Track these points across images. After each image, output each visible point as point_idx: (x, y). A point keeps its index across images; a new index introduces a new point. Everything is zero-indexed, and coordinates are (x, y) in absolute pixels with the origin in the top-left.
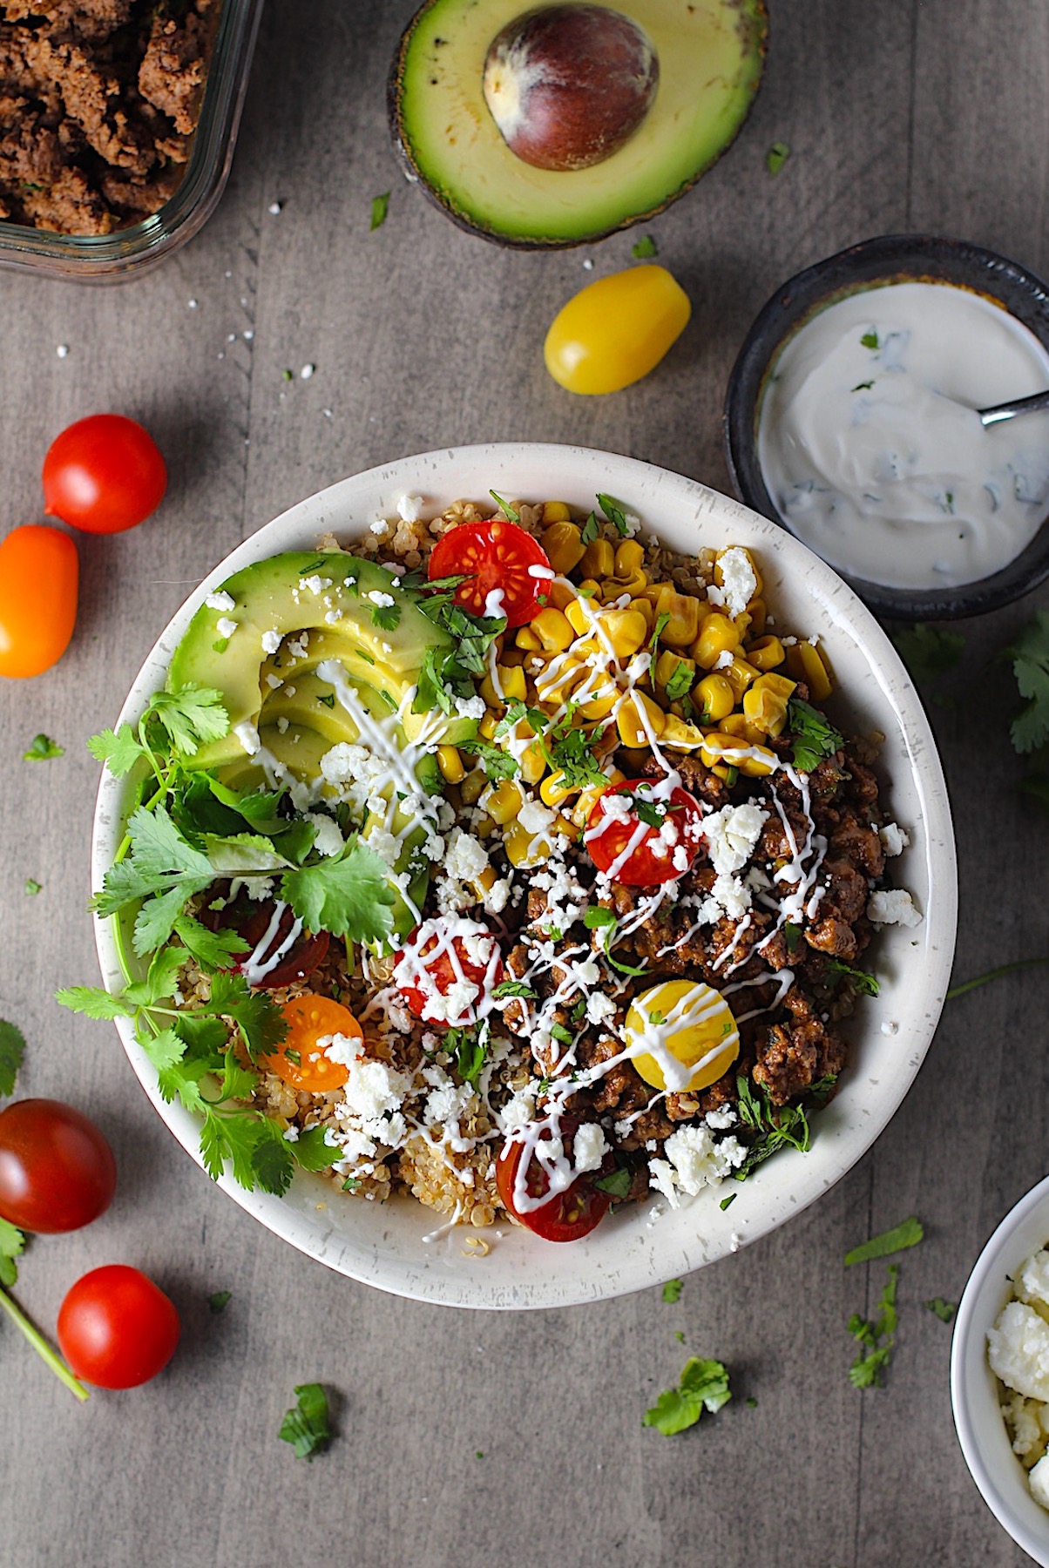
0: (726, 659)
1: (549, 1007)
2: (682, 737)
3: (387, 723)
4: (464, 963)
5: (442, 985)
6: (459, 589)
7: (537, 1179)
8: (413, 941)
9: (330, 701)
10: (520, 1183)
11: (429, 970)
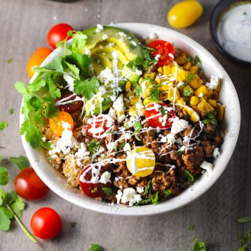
0: (201, 95)
1: (116, 141)
2: (181, 104)
3: (120, 70)
4: (104, 125)
5: (97, 127)
6: (151, 51)
7: (89, 176)
8: (97, 116)
9: (111, 60)
10: (84, 174)
11: (96, 123)
